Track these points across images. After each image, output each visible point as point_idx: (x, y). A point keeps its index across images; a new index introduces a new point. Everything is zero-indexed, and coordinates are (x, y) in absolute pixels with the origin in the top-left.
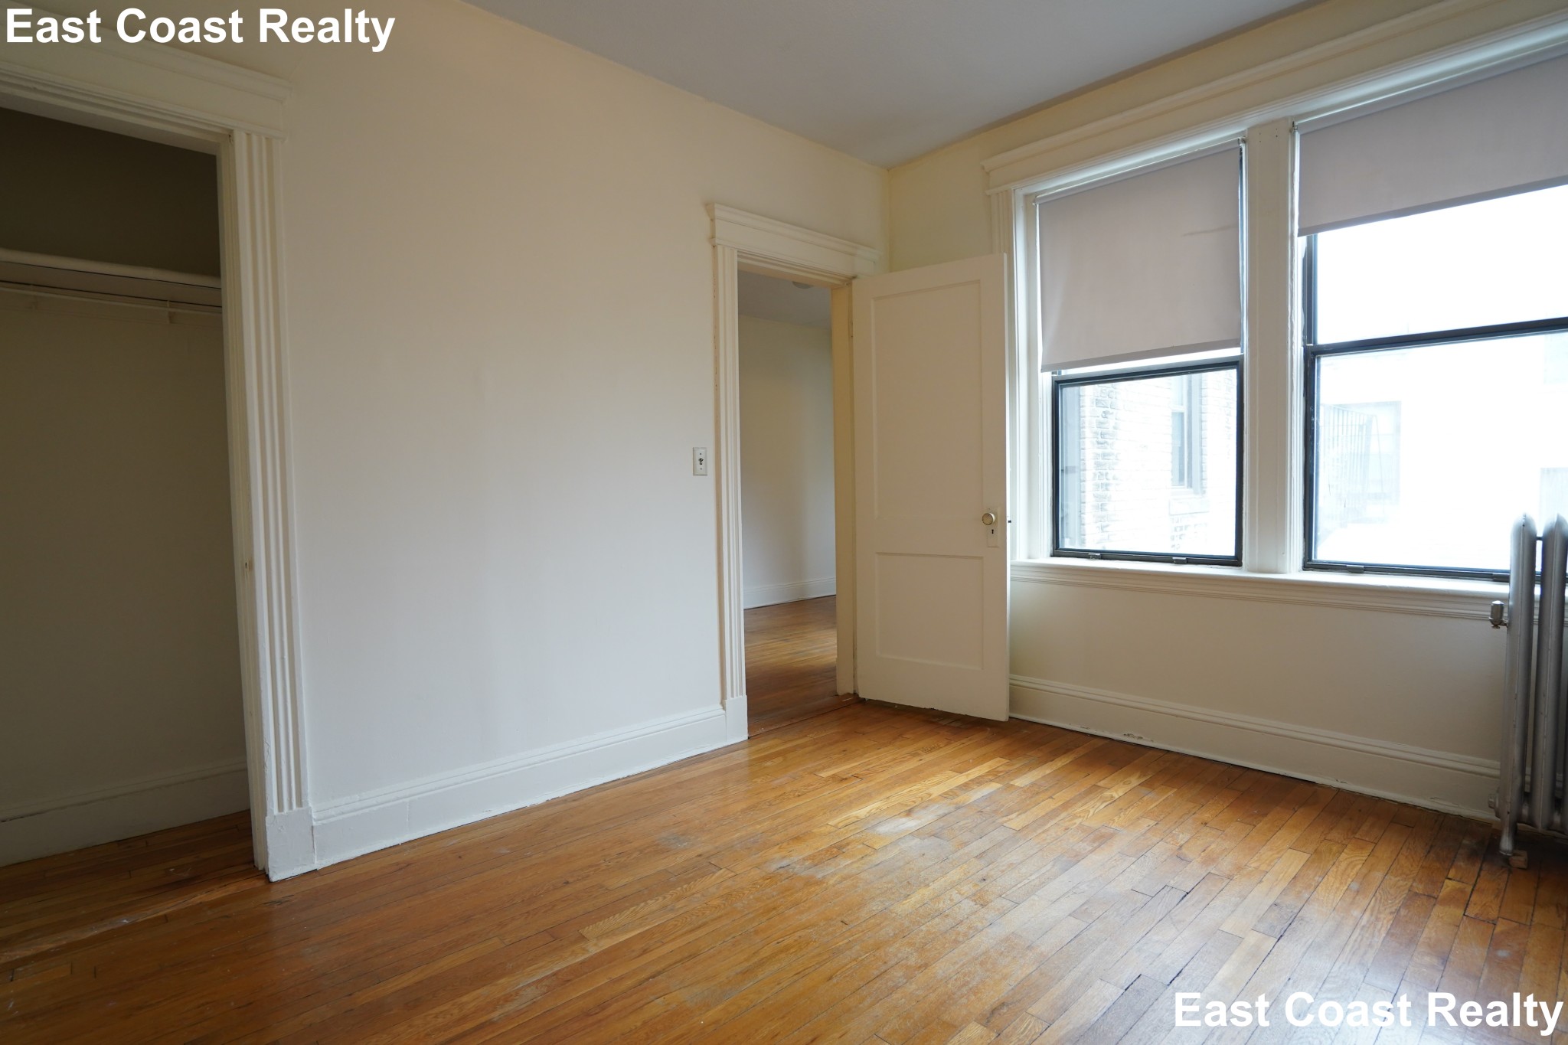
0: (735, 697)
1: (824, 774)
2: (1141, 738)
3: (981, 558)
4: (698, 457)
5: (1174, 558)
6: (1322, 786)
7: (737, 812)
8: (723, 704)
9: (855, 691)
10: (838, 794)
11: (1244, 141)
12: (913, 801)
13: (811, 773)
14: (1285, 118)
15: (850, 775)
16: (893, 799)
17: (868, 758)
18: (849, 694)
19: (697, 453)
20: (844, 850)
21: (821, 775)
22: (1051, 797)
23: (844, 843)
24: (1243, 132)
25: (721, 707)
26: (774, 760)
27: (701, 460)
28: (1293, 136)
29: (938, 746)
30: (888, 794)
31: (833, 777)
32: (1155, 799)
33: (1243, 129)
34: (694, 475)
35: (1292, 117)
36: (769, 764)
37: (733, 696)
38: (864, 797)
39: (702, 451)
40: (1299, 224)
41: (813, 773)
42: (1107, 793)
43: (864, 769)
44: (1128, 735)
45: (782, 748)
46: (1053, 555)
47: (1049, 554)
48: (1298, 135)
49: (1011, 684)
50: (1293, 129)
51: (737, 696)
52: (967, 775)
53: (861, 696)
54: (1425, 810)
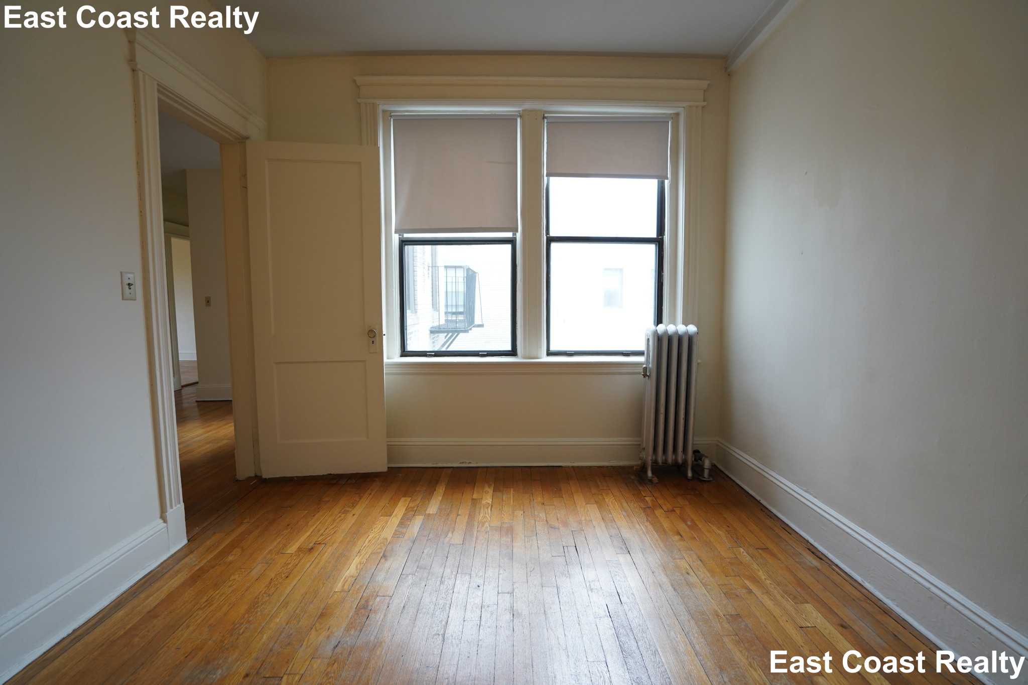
0: (174, 508)
1: (292, 549)
2: (470, 463)
3: (364, 361)
4: (126, 281)
5: (480, 353)
6: (565, 467)
7: (244, 615)
8: (163, 518)
9: (255, 474)
10: (318, 563)
11: (521, 117)
12: (380, 548)
13: (278, 553)
14: (541, 111)
15: (312, 544)
16: (363, 552)
17: (313, 525)
18: (250, 477)
19: (126, 276)
20: (369, 608)
21: (289, 552)
22: (458, 515)
23: (363, 601)
24: (519, 111)
25: (162, 521)
26: (233, 553)
27: (129, 284)
28: (544, 121)
29: (355, 500)
30: (357, 549)
31: (300, 549)
32: (510, 496)
33: (520, 109)
34: (123, 299)
35: (544, 111)
36: (230, 558)
37: (172, 507)
38: (341, 559)
39: (131, 276)
40: (547, 170)
41: (280, 552)
42: (484, 502)
43: (318, 535)
44: (463, 463)
45: (229, 540)
46: (402, 356)
47: (399, 355)
48: (546, 121)
49: (388, 445)
50: (544, 118)
51: (176, 506)
52: (396, 516)
53: (264, 476)
54: (607, 467)
